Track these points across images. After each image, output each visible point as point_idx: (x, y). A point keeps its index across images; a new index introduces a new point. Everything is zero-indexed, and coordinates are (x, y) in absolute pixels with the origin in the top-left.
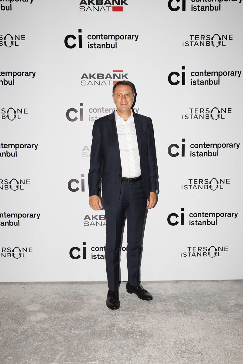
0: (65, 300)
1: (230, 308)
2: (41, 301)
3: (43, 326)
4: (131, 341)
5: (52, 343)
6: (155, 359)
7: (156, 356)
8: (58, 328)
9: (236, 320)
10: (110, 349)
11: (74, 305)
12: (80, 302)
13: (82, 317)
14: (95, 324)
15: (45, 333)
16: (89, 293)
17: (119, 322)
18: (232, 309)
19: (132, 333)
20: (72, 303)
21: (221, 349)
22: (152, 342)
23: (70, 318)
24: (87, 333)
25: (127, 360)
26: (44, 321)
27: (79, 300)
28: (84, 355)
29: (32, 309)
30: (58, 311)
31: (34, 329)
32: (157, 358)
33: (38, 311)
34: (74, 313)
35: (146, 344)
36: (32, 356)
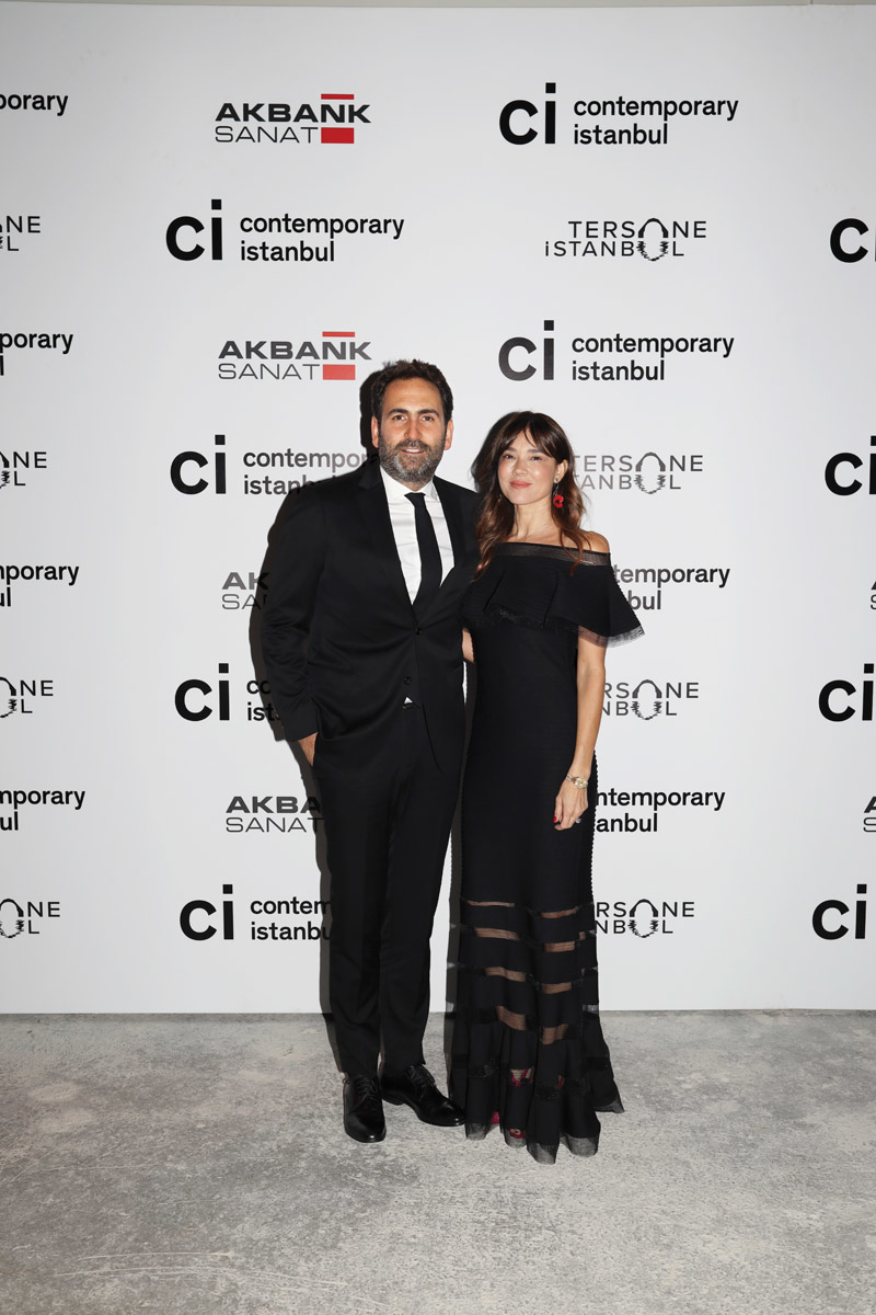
0: (159, 1070)
1: (680, 1096)
2: (81, 1074)
3: (79, 1149)
4: (346, 1194)
5: (99, 1198)
6: (409, 1244)
7: (414, 1237)
8: (125, 1155)
9: (689, 1134)
10: (277, 1215)
11: (186, 1085)
12: (206, 1076)
13: (206, 1122)
14: (242, 1143)
15: (80, 1169)
16: (238, 1051)
17: (320, 1139)
18: (687, 1101)
19: (354, 1170)
20: (180, 1080)
21: (620, 1217)
22: (411, 1197)
23: (165, 1124)
24: (213, 1170)
25: (325, 1247)
26: (83, 1133)
27: (203, 1070)
28: (195, 1233)
29: (49, 1099)
30: (131, 1104)
31: (48, 1157)
32: (416, 1241)
33: (68, 1105)
34: (182, 1110)
35: (393, 1202)
36: (34, 1234)
